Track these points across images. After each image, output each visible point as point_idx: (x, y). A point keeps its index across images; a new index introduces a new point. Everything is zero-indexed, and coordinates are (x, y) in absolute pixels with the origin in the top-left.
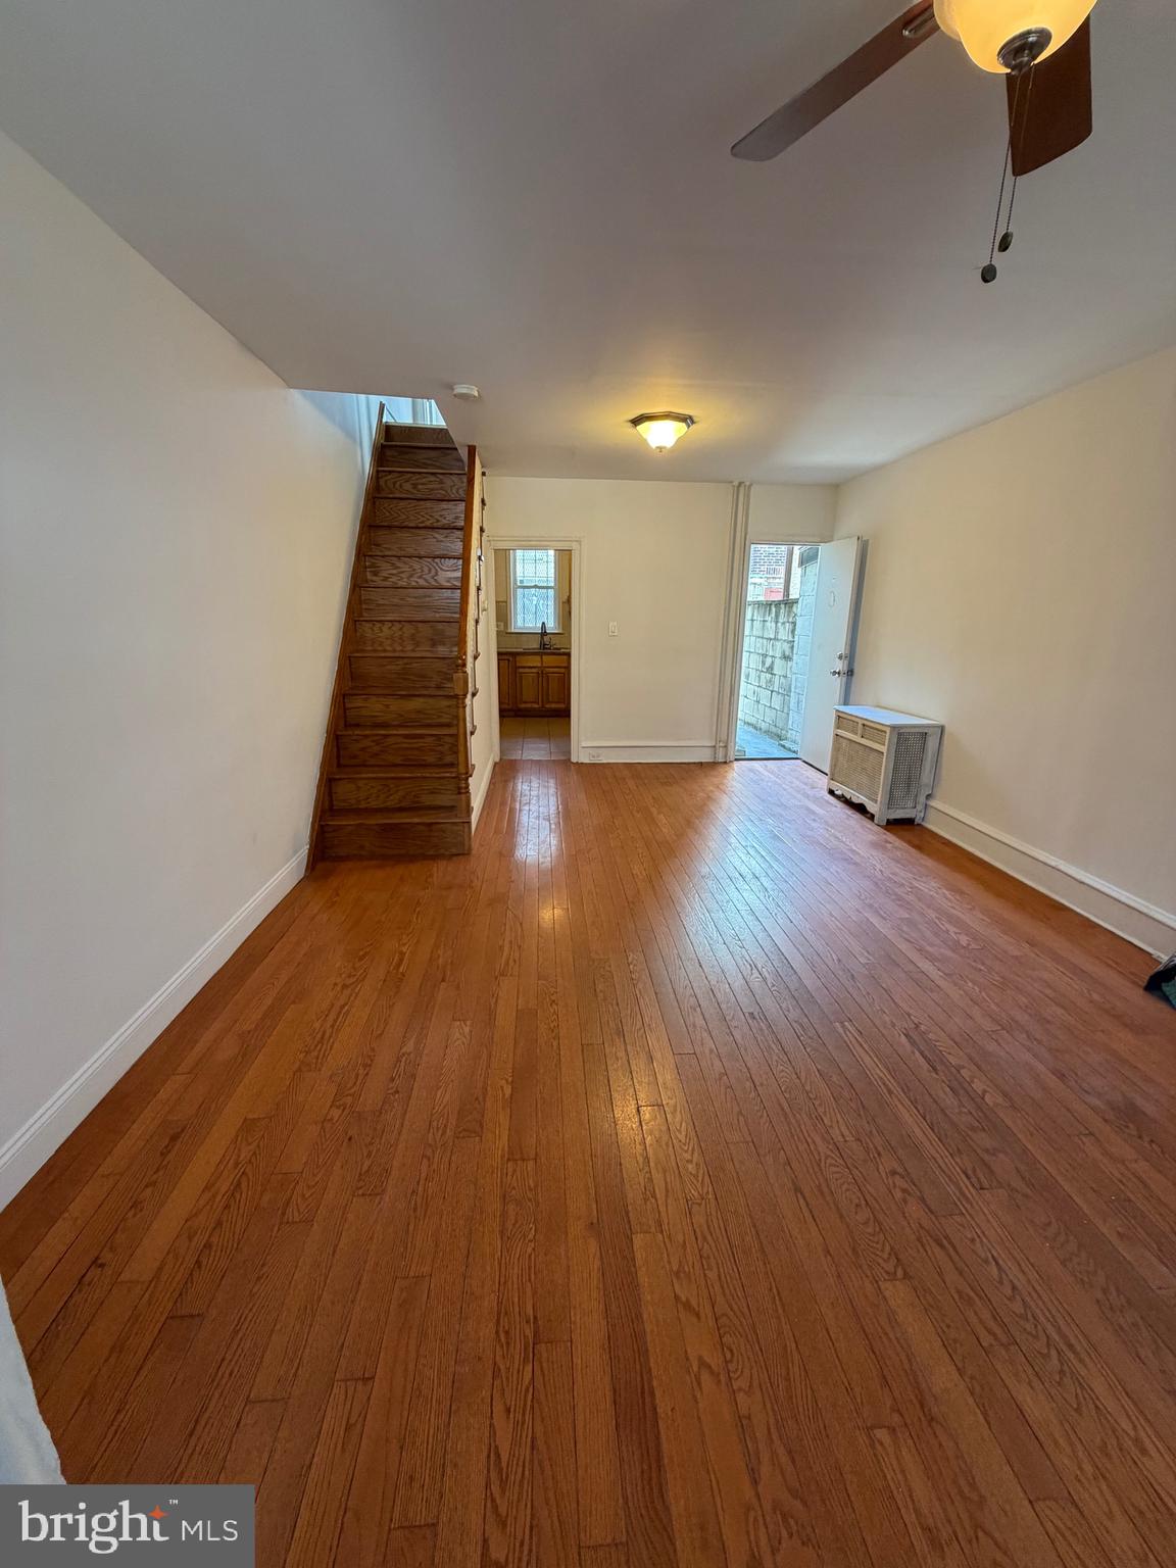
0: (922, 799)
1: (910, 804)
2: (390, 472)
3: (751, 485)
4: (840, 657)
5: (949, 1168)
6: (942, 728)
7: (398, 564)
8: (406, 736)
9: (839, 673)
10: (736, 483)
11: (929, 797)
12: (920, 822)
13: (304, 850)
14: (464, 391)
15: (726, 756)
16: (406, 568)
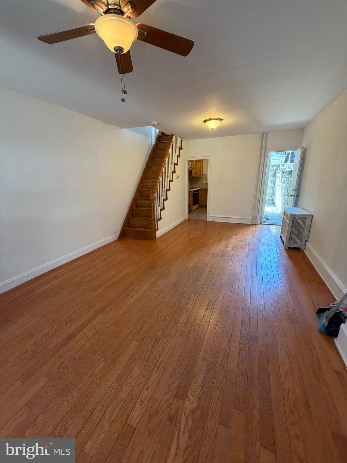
0: (304, 241)
1: (299, 243)
2: (160, 143)
3: (267, 133)
4: (294, 190)
5: (179, 329)
6: (312, 216)
7: (156, 167)
8: (147, 210)
9: (293, 196)
10: (262, 133)
11: (307, 241)
12: (303, 250)
13: (118, 234)
14: (153, 123)
15: (256, 222)
16: (158, 167)
